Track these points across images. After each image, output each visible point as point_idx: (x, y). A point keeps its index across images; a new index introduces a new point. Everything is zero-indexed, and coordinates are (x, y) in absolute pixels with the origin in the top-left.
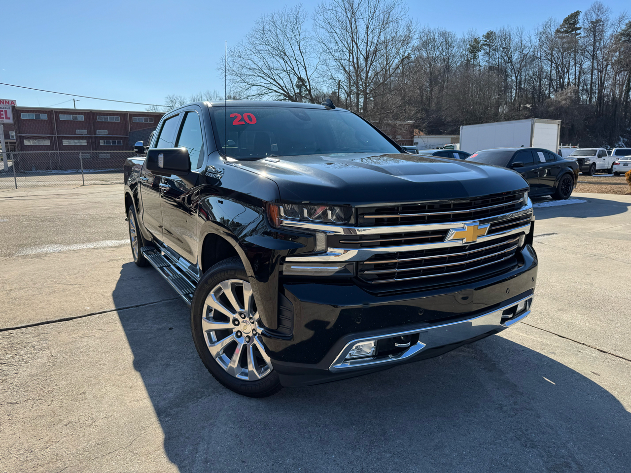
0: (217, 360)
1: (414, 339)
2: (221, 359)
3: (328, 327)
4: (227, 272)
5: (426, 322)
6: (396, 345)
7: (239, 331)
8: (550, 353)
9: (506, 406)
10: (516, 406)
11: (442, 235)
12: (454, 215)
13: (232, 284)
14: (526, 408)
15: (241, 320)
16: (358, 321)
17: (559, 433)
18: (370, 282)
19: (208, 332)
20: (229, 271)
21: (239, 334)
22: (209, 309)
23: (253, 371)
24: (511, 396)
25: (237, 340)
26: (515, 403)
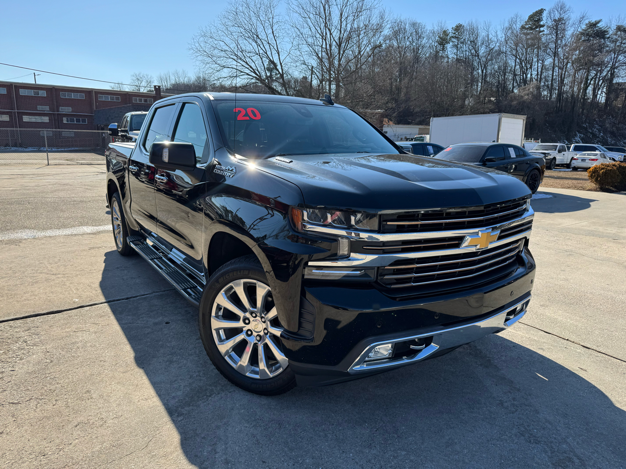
0: (227, 358)
1: (427, 341)
2: (230, 357)
3: (339, 327)
4: (240, 272)
5: (440, 325)
6: (412, 347)
7: (249, 330)
8: (539, 349)
9: (506, 402)
10: (515, 402)
11: (458, 241)
12: (469, 222)
13: (245, 284)
14: (525, 404)
15: (251, 319)
16: (379, 325)
17: (559, 428)
18: (389, 287)
19: (217, 330)
20: (242, 271)
21: (249, 333)
22: (219, 308)
23: (264, 370)
24: (510, 392)
25: (248, 339)
26: (514, 399)
